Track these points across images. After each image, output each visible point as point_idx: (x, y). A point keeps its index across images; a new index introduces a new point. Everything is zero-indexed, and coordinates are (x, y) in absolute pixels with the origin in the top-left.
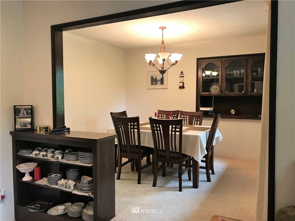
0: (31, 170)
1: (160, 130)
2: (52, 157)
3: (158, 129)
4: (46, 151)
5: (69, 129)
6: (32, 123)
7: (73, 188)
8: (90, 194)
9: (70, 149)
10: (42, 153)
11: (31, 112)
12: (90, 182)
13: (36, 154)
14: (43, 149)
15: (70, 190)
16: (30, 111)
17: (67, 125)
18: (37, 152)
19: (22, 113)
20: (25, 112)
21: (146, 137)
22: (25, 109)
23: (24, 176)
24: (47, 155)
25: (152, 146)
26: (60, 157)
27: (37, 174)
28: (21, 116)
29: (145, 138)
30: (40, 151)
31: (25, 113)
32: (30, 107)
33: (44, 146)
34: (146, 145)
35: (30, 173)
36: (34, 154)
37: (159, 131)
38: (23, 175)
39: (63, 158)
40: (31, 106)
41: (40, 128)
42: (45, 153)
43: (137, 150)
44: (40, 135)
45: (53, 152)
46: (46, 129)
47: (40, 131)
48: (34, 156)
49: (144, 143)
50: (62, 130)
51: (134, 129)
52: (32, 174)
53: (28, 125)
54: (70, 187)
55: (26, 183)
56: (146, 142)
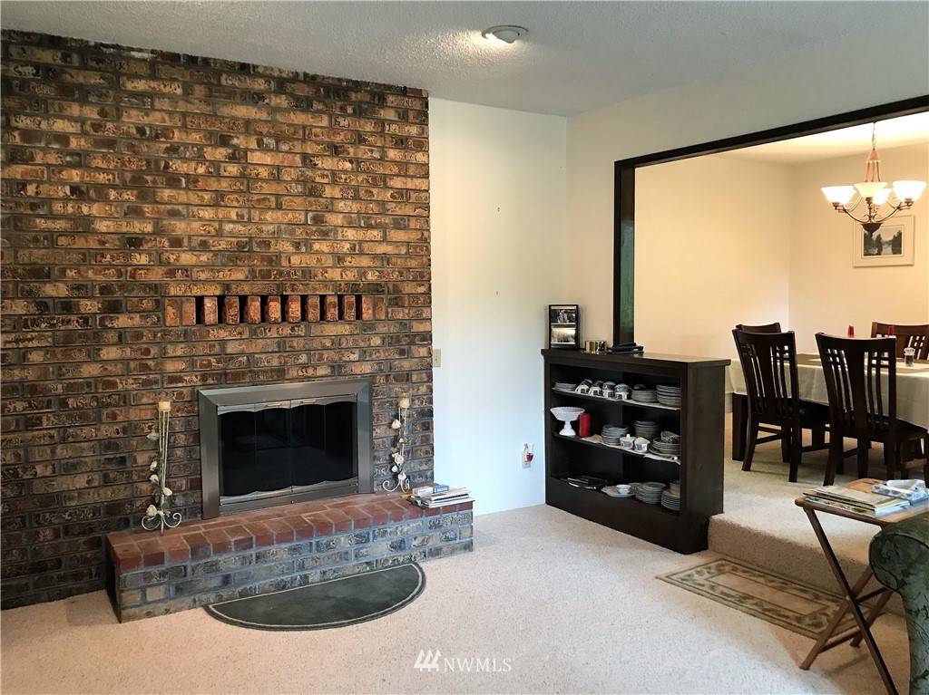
0: (575, 419)
1: (842, 363)
2: (612, 395)
3: (838, 359)
4: (601, 386)
5: (641, 348)
6: (577, 337)
7: (646, 449)
8: (676, 458)
9: (642, 385)
10: (594, 389)
11: (575, 317)
12: (675, 441)
13: (583, 390)
14: (594, 382)
15: (640, 452)
16: (574, 315)
17: (638, 341)
18: (585, 387)
19: (562, 319)
20: (566, 316)
21: (815, 381)
22: (566, 311)
23: (563, 428)
24: (601, 393)
25: (825, 401)
26: (624, 395)
27: (583, 427)
28: (559, 323)
29: (812, 384)
30: (590, 386)
31: (566, 319)
32: (574, 308)
33: (597, 377)
34: (813, 399)
35: (572, 423)
36: (581, 389)
37: (839, 364)
38: (561, 425)
39: (629, 397)
40: (577, 306)
41: (591, 343)
42: (598, 389)
43: (790, 409)
44: (590, 355)
45: (612, 388)
46: (603, 346)
47: (591, 350)
48: (579, 392)
49: (808, 393)
50: (630, 350)
51: (782, 359)
52: (575, 425)
53: (571, 339)
54: (640, 448)
55: (565, 439)
56: (813, 391)
